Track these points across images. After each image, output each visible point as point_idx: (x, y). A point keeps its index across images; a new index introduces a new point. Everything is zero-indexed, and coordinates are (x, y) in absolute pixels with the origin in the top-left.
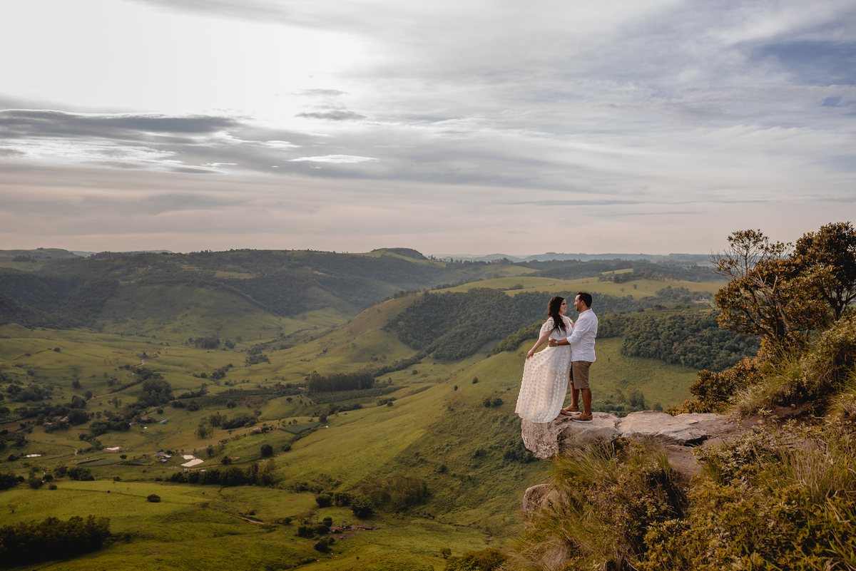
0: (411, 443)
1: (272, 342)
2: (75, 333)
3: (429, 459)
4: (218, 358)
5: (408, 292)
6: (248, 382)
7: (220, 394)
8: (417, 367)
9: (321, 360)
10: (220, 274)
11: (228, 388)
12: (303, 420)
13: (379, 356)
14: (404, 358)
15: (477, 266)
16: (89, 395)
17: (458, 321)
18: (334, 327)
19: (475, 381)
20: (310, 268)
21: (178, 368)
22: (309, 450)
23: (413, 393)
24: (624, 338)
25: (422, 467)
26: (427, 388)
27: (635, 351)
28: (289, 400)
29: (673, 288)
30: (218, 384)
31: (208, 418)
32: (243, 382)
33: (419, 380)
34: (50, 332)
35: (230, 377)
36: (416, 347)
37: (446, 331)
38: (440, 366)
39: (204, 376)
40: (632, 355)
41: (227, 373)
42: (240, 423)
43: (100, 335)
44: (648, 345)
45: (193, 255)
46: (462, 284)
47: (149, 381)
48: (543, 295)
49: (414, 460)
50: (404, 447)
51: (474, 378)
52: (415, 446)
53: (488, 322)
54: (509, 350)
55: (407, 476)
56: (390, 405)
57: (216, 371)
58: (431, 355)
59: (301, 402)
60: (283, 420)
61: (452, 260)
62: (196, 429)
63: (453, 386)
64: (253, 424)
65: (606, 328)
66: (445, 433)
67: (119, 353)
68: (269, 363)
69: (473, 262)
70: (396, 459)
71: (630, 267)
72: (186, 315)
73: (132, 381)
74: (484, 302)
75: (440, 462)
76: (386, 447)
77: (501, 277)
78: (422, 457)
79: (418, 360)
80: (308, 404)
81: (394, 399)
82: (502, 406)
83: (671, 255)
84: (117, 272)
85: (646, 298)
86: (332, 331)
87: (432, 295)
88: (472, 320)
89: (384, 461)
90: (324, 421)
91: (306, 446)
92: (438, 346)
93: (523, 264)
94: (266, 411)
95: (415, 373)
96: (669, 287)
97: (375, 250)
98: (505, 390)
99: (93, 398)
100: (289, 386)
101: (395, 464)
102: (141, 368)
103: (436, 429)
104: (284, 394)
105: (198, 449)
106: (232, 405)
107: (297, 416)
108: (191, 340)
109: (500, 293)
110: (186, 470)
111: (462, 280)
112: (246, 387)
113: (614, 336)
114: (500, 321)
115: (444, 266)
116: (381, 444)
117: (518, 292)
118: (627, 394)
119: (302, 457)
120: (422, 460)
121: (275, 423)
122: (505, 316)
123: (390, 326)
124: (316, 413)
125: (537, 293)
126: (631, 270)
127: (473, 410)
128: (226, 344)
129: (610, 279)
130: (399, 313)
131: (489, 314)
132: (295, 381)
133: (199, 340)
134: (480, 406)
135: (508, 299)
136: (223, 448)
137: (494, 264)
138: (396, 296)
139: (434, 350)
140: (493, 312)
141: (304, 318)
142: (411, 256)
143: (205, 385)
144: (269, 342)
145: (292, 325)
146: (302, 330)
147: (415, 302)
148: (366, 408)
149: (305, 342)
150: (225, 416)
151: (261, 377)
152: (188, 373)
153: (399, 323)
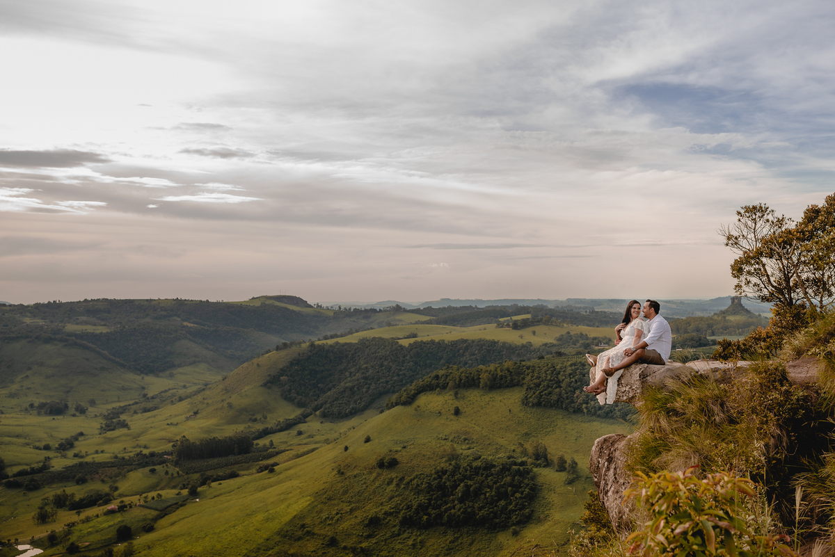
0: (295, 513)
1: (133, 404)
3: (316, 530)
4: (66, 426)
5: (292, 344)
6: (102, 452)
7: (67, 468)
8: (302, 427)
9: (191, 423)
10: (70, 328)
11: (77, 461)
12: (169, 494)
13: (258, 417)
14: (287, 418)
15: (366, 314)
17: (347, 374)
18: (206, 385)
19: (368, 440)
20: (179, 319)
21: (15, 440)
22: (175, 529)
23: (298, 456)
24: (525, 387)
25: (308, 540)
26: (313, 450)
27: (536, 400)
28: (153, 471)
29: (572, 333)
30: (65, 457)
31: (51, 498)
32: (97, 452)
33: (304, 441)
35: (80, 446)
36: (300, 405)
37: (334, 386)
38: (328, 425)
39: (47, 448)
40: (533, 405)
41: (76, 443)
42: (91, 502)
44: (550, 393)
45: (38, 306)
46: (352, 334)
48: (439, 343)
49: (300, 533)
50: (289, 518)
51: (366, 436)
52: (300, 516)
53: (380, 374)
54: (405, 404)
55: (292, 551)
56: (272, 471)
57: (63, 441)
58: (318, 413)
59: (167, 473)
60: (144, 495)
61: (340, 308)
62: (35, 513)
63: (343, 446)
64: (107, 502)
65: (506, 377)
66: (335, 499)
68: (129, 429)
69: (363, 309)
70: (278, 533)
71: (528, 313)
72: (27, 376)
74: (375, 353)
75: (329, 533)
76: (267, 520)
77: (393, 325)
78: (309, 529)
79: (303, 419)
80: (175, 475)
81: (276, 464)
82: (399, 466)
83: (569, 300)
85: (546, 345)
86: (204, 389)
87: (319, 346)
88: (363, 373)
89: (265, 536)
90: (194, 493)
91: (172, 524)
92: (325, 403)
93: (417, 311)
94: (124, 486)
95: (300, 433)
96: (568, 333)
97: (253, 298)
98: (400, 449)
100: (152, 455)
101: (278, 538)
103: (324, 496)
104: (146, 464)
105: (37, 537)
106: (82, 481)
107: (162, 489)
108: (32, 406)
109: (394, 341)
111: (351, 329)
112: (100, 458)
113: (514, 386)
114: (394, 373)
115: (331, 314)
116: (260, 517)
117: (412, 340)
118: (529, 447)
119: (167, 538)
120: (308, 532)
121: (135, 499)
122: (399, 368)
123: (271, 382)
124: (184, 485)
125: (433, 342)
126: (529, 316)
127: (365, 472)
128: (77, 409)
129: (508, 325)
130: (281, 366)
131: (382, 365)
132: (159, 448)
133: (42, 406)
134: (373, 468)
135: (402, 349)
136: (69, 533)
137: (385, 311)
138: (278, 348)
139: (321, 408)
140: (385, 363)
141: (171, 376)
142: (294, 304)
143: (48, 459)
144: (129, 405)
145: (156, 385)
146: (169, 389)
147: (299, 354)
148: (243, 475)
149: (172, 403)
150: (73, 495)
151: (118, 446)
152: (28, 444)
153: (282, 378)
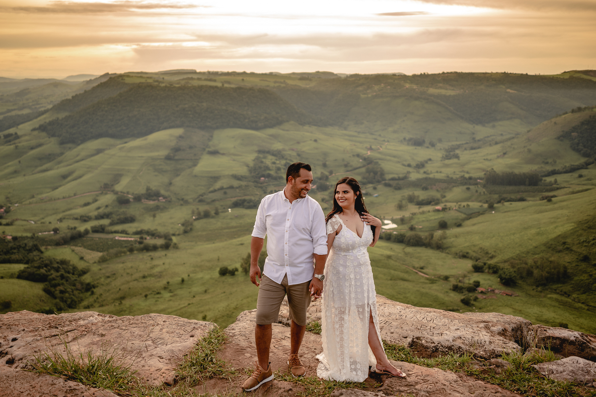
0: (560, 233)
1: (465, 144)
2: (329, 130)
3: (574, 248)
4: (422, 154)
5: (585, 108)
6: (441, 172)
7: (419, 180)
8: (584, 172)
9: (500, 160)
10: (432, 91)
11: (425, 176)
12: (475, 205)
13: (550, 161)
14: (573, 164)
16: (331, 173)
18: (516, 135)
20: (504, 87)
21: (393, 158)
22: (475, 228)
23: (573, 193)
25: (566, 254)
26: (587, 190)
28: (468, 189)
30: (418, 172)
31: (406, 196)
32: (437, 172)
33: (583, 183)
34: (314, 128)
35: (429, 167)
36: (585, 155)
39: (409, 166)
41: (426, 165)
42: (428, 203)
43: (345, 132)
47: (370, 166)
49: (561, 248)
50: (554, 236)
52: (564, 236)
55: (552, 259)
56: (550, 201)
57: (419, 163)
59: (477, 191)
60: (459, 203)
62: (397, 203)
64: (437, 204)
66: (594, 229)
67: (355, 145)
68: (459, 159)
70: (545, 245)
72: (404, 121)
73: (359, 165)
75: (584, 252)
76: (538, 234)
78: (568, 246)
79: (585, 166)
80: (482, 193)
81: (554, 196)
84: (360, 88)
86: (514, 138)
89: (534, 245)
90: (491, 207)
91: (474, 225)
94: (450, 196)
95: (581, 176)
97: (565, 72)
99: (334, 175)
100: (470, 178)
101: (543, 248)
102: (366, 157)
103: (586, 225)
104: (466, 184)
105: (395, 217)
106: (425, 189)
107: (472, 201)
108: (405, 139)
110: (383, 230)
112: (438, 176)
116: (533, 231)
119: (468, 233)
120: (568, 249)
121: (453, 205)
123: (564, 136)
124: (487, 201)
128: (430, 144)
130: (574, 125)
132: (475, 175)
133: (410, 140)
136: (411, 219)
138: (573, 111)
141: (494, 126)
143: (409, 172)
144: (463, 144)
145: (482, 131)
146: (491, 136)
147: (590, 116)
148: (529, 200)
149: (490, 145)
150: (418, 196)
151: (451, 170)
152: (398, 162)
153: (573, 134)
